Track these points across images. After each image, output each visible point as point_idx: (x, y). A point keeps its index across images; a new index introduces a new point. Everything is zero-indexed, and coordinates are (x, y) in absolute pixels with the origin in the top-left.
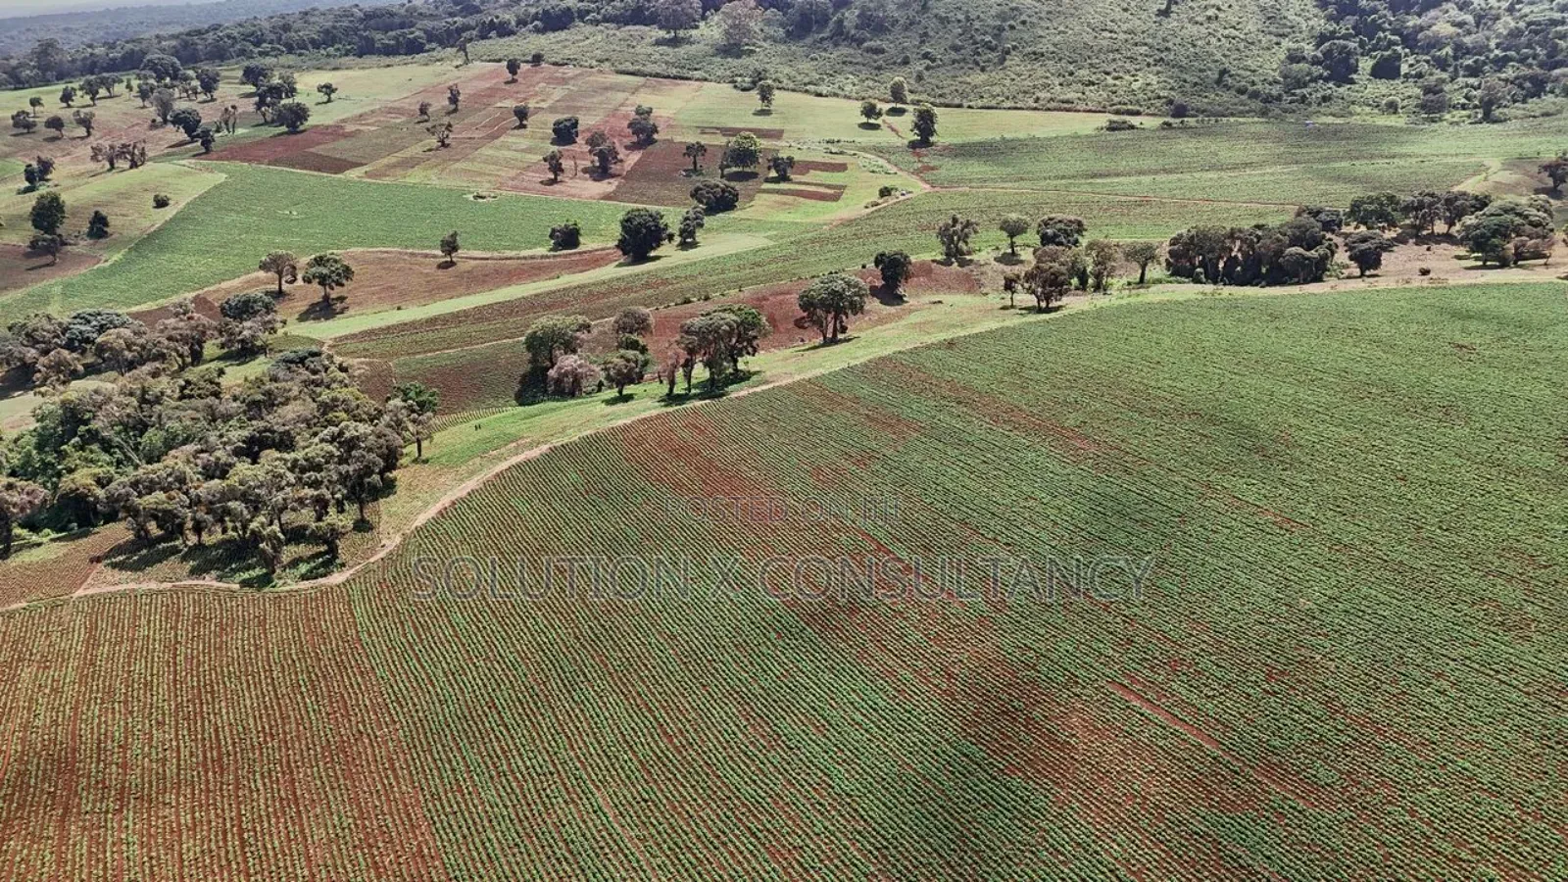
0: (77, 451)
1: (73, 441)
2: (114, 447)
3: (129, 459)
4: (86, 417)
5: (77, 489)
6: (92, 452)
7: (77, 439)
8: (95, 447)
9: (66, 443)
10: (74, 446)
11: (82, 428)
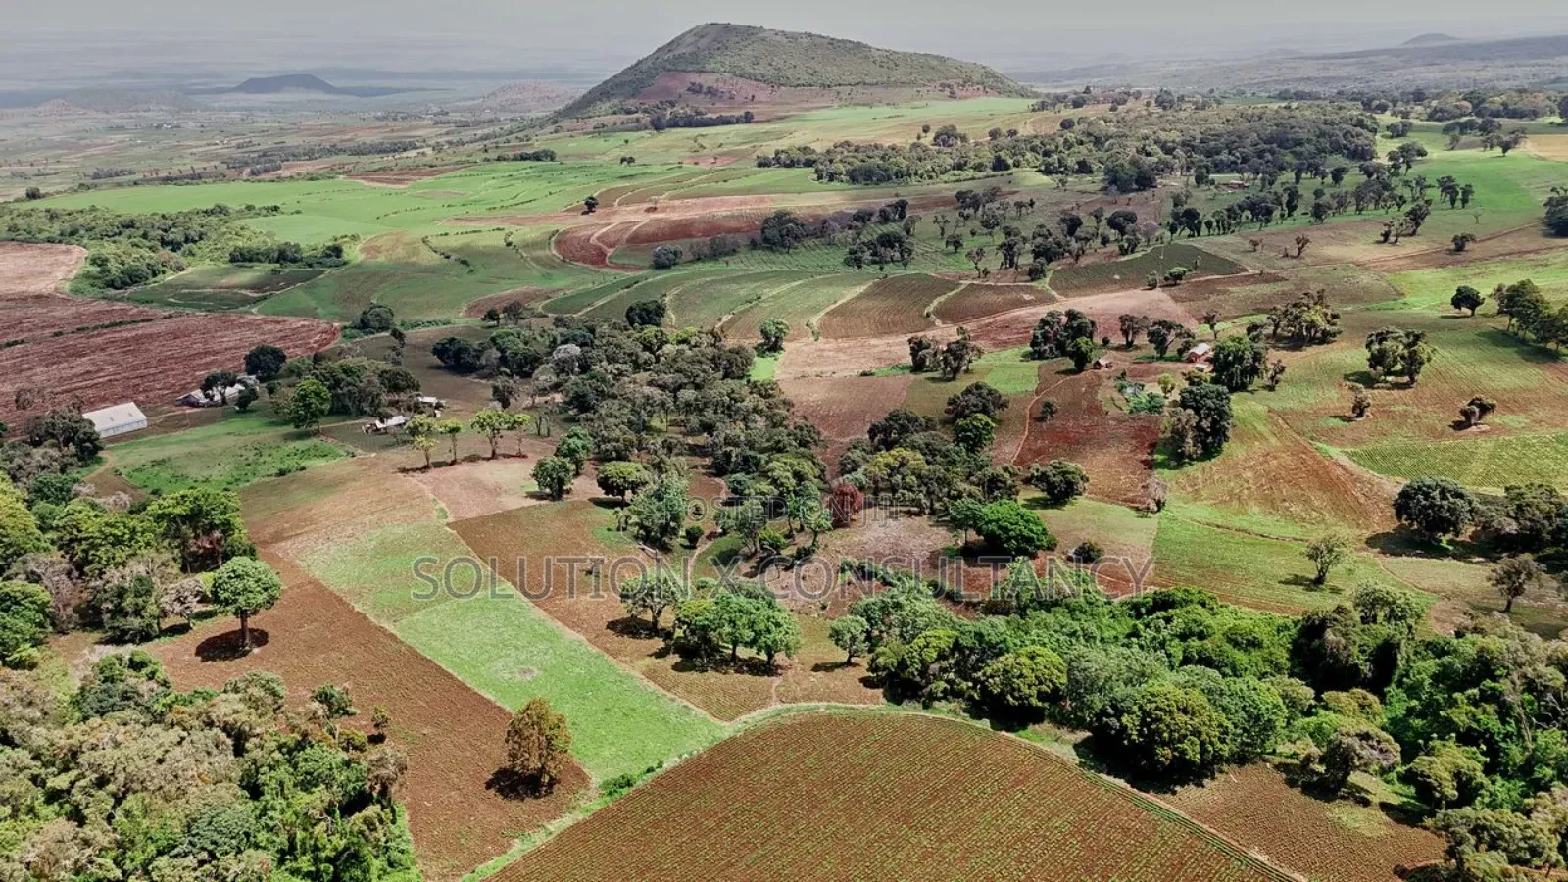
0: (1469, 704)
1: (1469, 692)
2: (1511, 717)
3: (1520, 736)
4: (1498, 673)
5: (1429, 777)
6: (1484, 712)
7: (1475, 691)
8: (1490, 708)
9: (1462, 691)
10: (1468, 698)
11: (1488, 683)
